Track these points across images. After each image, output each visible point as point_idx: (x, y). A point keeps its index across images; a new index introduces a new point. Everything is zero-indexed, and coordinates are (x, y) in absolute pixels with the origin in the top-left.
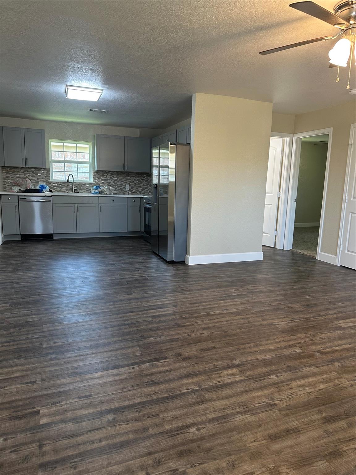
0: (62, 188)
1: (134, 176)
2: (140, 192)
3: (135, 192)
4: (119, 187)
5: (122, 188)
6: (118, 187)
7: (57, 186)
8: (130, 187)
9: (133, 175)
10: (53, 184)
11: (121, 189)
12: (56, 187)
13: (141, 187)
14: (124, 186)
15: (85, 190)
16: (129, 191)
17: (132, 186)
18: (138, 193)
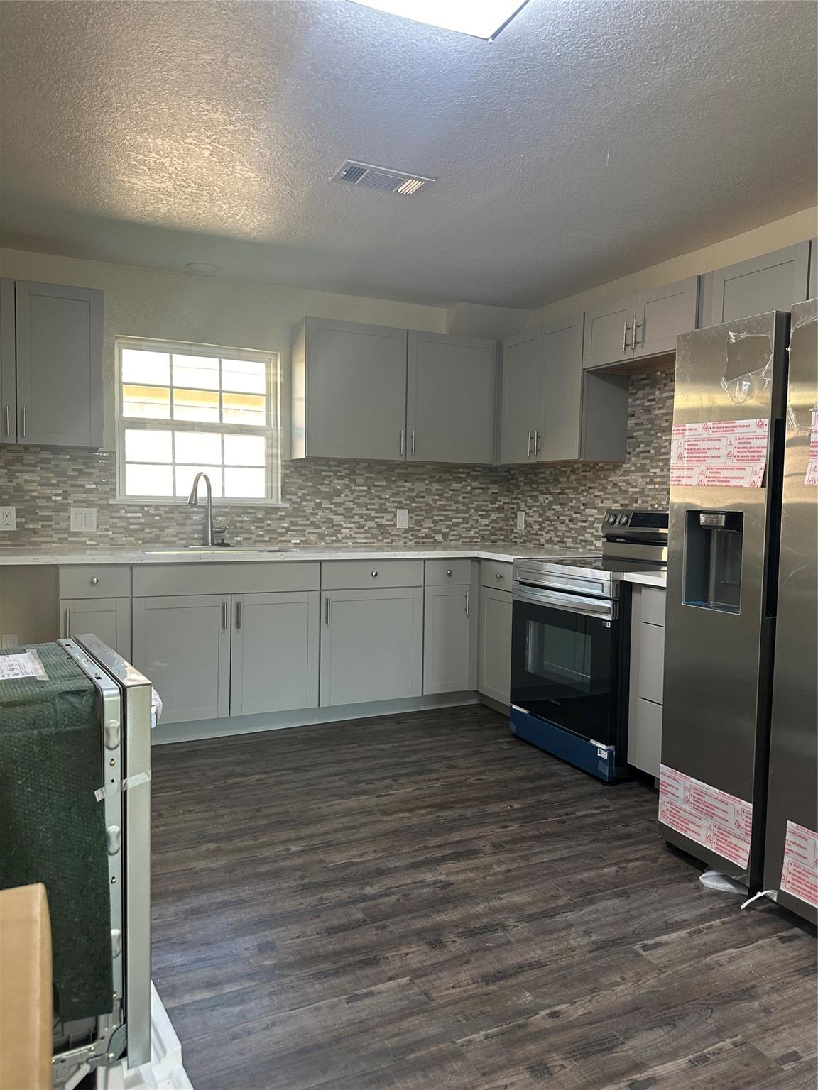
0: (162, 529)
1: (425, 479)
2: (445, 536)
3: (427, 537)
4: (373, 518)
5: (384, 522)
6: (370, 518)
7: (143, 521)
8: (411, 518)
9: (423, 474)
10: (129, 515)
11: (379, 525)
12: (138, 527)
13: (447, 518)
14: (389, 516)
15: (253, 533)
16: (406, 531)
17: (416, 515)
18: (439, 538)
